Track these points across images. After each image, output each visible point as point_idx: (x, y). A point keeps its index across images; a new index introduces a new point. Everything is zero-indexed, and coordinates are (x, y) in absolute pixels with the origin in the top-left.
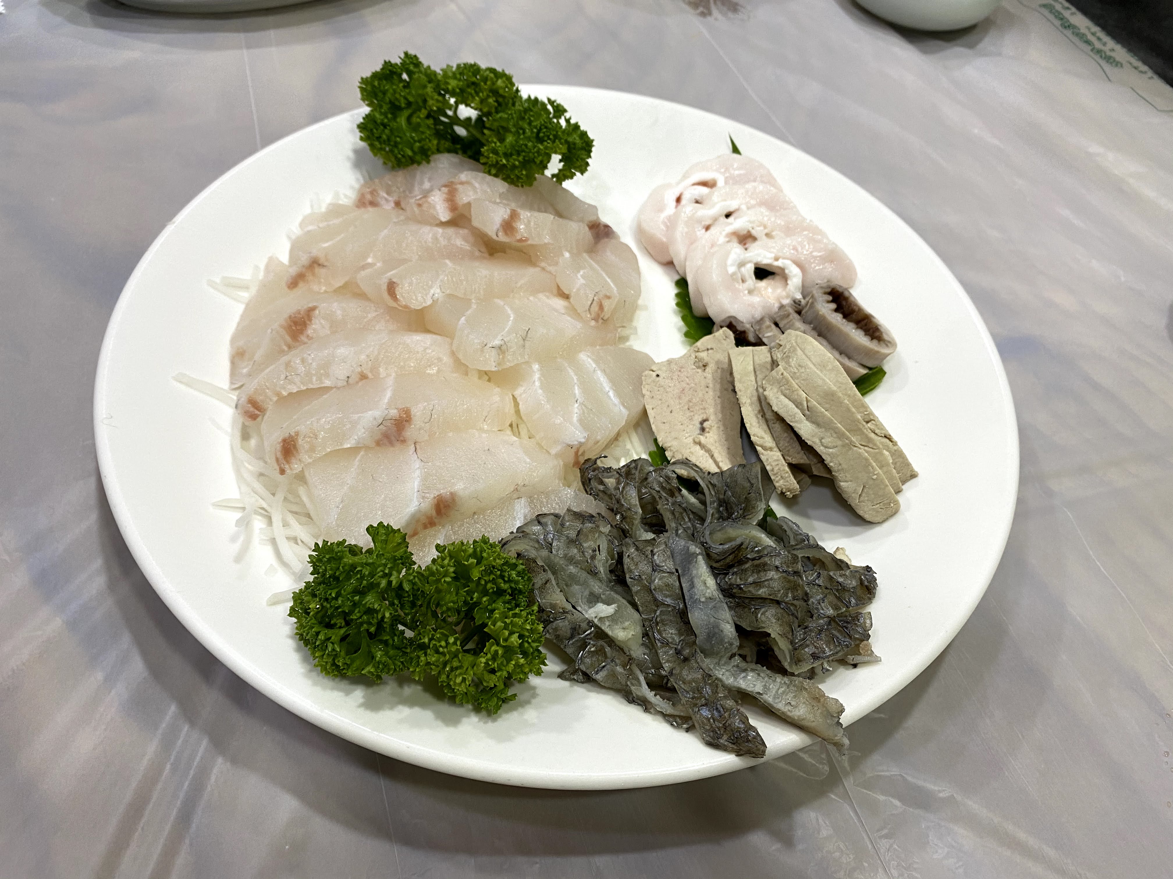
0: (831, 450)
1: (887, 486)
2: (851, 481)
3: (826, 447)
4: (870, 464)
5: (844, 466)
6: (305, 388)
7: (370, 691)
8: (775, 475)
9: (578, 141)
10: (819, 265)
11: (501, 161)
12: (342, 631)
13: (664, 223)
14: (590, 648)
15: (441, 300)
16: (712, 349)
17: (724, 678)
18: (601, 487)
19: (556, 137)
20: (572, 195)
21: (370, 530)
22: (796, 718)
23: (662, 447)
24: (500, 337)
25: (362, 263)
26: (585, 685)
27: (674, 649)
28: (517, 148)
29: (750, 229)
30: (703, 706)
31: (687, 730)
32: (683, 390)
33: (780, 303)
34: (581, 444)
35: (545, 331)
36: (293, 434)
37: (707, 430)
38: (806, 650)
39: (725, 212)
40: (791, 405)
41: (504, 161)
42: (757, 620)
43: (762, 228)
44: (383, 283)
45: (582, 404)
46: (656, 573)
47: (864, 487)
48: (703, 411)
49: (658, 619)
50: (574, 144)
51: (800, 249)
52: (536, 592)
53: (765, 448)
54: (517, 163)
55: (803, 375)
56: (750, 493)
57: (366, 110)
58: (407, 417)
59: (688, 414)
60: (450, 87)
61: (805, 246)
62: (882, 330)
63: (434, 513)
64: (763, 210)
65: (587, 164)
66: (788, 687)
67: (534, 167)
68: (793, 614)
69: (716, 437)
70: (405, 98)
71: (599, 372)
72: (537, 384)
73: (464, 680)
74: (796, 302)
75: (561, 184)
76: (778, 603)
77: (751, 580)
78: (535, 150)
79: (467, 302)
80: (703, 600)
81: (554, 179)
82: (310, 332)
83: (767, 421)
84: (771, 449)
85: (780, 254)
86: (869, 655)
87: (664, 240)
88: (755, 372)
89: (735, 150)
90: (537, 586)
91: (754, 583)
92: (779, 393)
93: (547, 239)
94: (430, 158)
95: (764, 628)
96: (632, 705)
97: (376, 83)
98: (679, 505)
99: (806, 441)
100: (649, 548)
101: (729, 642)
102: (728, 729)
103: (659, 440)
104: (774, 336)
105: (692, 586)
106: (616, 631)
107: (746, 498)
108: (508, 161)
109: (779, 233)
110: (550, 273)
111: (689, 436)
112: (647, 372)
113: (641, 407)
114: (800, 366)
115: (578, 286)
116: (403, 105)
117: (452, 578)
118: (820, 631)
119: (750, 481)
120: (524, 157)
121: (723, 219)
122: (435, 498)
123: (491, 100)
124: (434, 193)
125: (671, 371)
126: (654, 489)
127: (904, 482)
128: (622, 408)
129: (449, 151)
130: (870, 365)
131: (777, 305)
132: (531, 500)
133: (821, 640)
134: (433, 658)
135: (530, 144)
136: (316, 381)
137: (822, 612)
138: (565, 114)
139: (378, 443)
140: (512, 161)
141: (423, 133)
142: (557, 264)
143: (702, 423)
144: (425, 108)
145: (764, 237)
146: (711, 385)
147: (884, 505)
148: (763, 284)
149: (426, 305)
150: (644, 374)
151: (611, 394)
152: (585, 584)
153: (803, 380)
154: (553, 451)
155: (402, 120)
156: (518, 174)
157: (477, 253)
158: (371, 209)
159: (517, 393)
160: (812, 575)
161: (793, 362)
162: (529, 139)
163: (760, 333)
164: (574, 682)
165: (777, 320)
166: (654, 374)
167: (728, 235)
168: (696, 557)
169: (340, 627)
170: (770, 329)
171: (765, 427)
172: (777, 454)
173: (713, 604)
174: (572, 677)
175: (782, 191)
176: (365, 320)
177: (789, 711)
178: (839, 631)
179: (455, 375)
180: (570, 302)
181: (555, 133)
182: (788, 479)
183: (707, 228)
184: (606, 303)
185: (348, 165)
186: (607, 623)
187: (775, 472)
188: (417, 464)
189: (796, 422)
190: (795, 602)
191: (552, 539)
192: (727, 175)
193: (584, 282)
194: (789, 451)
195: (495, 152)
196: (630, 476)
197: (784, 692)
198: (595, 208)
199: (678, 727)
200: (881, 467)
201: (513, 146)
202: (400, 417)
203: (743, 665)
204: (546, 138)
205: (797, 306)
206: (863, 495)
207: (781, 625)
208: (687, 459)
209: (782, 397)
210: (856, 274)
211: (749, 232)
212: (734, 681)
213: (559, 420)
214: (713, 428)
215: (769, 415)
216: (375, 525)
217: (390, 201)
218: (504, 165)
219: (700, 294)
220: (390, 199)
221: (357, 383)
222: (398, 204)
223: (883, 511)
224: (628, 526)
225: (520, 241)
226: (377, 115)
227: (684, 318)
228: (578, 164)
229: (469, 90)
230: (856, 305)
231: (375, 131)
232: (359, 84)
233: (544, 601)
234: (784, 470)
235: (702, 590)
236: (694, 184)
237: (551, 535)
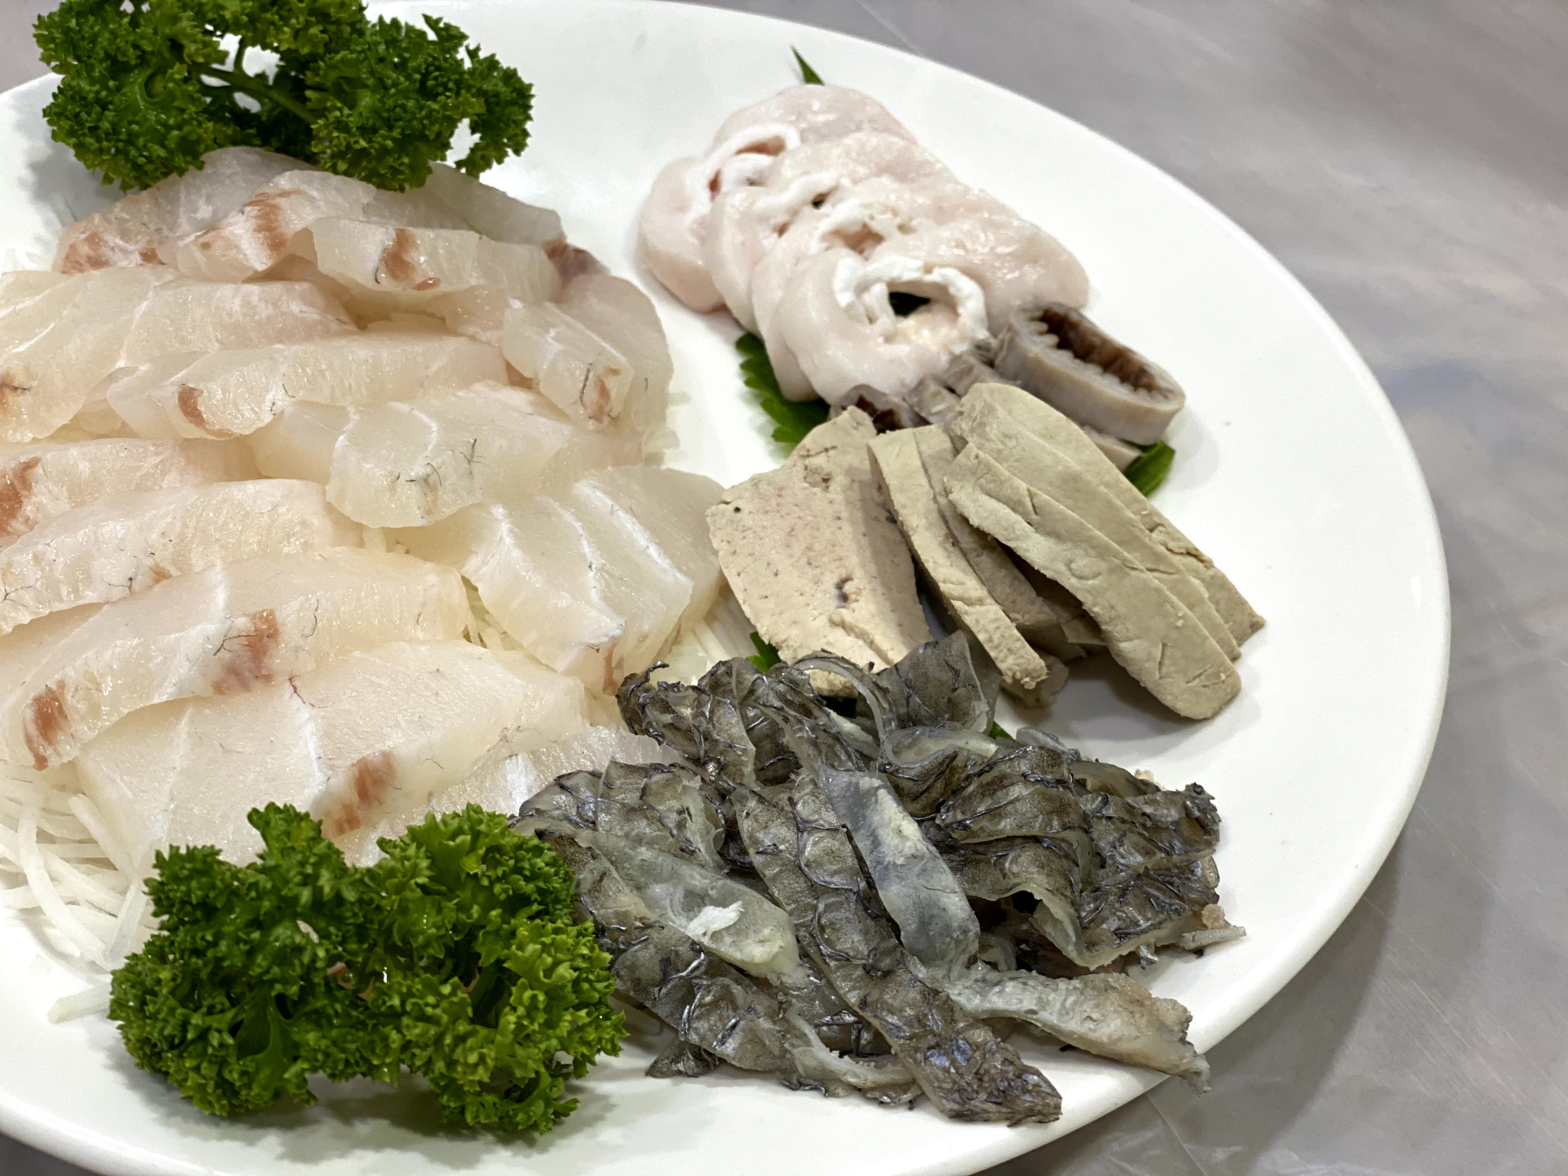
0: (1091, 582)
1: (1206, 638)
2: (1138, 638)
3: (1080, 578)
4: (1167, 600)
5: (1121, 610)
6: (47, 612)
7: (291, 1135)
8: (997, 647)
9: (502, 88)
10: (1011, 270)
11: (356, 142)
12: (229, 1015)
13: (693, 232)
14: (702, 998)
15: (289, 410)
16: (834, 448)
17: (962, 1000)
18: (668, 718)
19: (459, 84)
20: (503, 194)
21: (254, 817)
22: (1105, 1039)
23: (770, 645)
24: (421, 461)
25: (106, 373)
26: (702, 1079)
27: (861, 969)
28: (385, 115)
29: (867, 220)
30: (933, 1048)
31: (912, 1105)
32: (793, 530)
33: (951, 353)
34: (615, 642)
35: (505, 443)
36: (54, 687)
37: (853, 597)
38: (1104, 926)
39: (811, 197)
40: (1004, 510)
41: (363, 143)
42: (1004, 875)
43: (889, 215)
44: (169, 392)
45: (602, 569)
46: (805, 834)
47: (1164, 645)
48: (837, 564)
49: (823, 921)
50: (497, 95)
51: (969, 245)
52: (585, 899)
53: (969, 602)
54: (389, 143)
55: (1014, 451)
56: (955, 690)
57: (54, 80)
58: (269, 628)
59: (810, 572)
60: (228, 15)
61: (978, 237)
62: (1152, 372)
63: (355, 798)
64: (886, 181)
65: (526, 134)
66: (1082, 993)
67: (424, 148)
68: (1067, 856)
69: (872, 608)
70: (136, 46)
71: (621, 513)
72: (508, 540)
73: (482, 1059)
74: (980, 348)
75: (477, 177)
76: (1036, 840)
77: (982, 809)
78: (424, 113)
79: (341, 413)
80: (900, 861)
81: (463, 170)
82: (28, 509)
83: (964, 554)
84: (980, 602)
85: (934, 259)
86: (1220, 928)
87: (700, 263)
88: (926, 471)
89: (810, 76)
90: (585, 887)
91: (989, 812)
92: (978, 492)
93: (474, 280)
94: (203, 158)
95: (1018, 884)
96: (798, 1092)
97: (73, 23)
98: (825, 731)
99: (1042, 571)
100: (782, 795)
101: (960, 927)
102: (986, 1079)
103: (762, 631)
104: (950, 409)
105: (876, 843)
106: (747, 950)
107: (949, 700)
108: (370, 141)
109: (924, 221)
110: (488, 343)
111: (820, 614)
112: (714, 508)
113: (713, 576)
114: (1006, 436)
115: (550, 357)
116: (133, 62)
117: (429, 877)
118: (1123, 892)
119: (951, 668)
120: (403, 129)
121: (810, 210)
122: (353, 765)
123: (314, 30)
124: (231, 220)
125: (761, 496)
126: (772, 706)
127: (1242, 639)
128: (678, 575)
129: (235, 143)
130: (1140, 441)
131: (944, 359)
132: (535, 758)
133: (1127, 904)
134: (415, 1031)
135: (411, 104)
136: (69, 593)
137: (1122, 861)
138: (466, 43)
139: (219, 688)
140: (380, 139)
141: (182, 111)
142: (499, 325)
143: (840, 586)
144: (182, 61)
145: (898, 234)
146: (844, 515)
147: (1208, 677)
148: (910, 322)
149: (262, 425)
150: (709, 512)
151: (653, 551)
152: (674, 877)
153: (1018, 460)
154: (561, 665)
155: (134, 89)
156: (395, 165)
157: (334, 326)
158: (96, 273)
159: (470, 568)
160: (1093, 801)
161: (993, 431)
162: (405, 94)
163: (921, 409)
164: (680, 1078)
165: (950, 383)
166: (731, 508)
167: (824, 237)
168: (875, 795)
169: (222, 1011)
170: (939, 398)
171: (963, 564)
172: (993, 610)
173: (920, 865)
174: (674, 1068)
175: (915, 143)
176: (139, 474)
177: (1090, 1030)
178: (1158, 889)
179: (339, 549)
180: (539, 393)
181: (457, 76)
182: (1022, 652)
183: (782, 230)
184: (611, 383)
185: (23, 196)
186: (728, 940)
187: (996, 641)
188: (305, 713)
189: (1018, 538)
190: (1068, 834)
191: (595, 813)
192: (803, 125)
193: (562, 347)
194: (1014, 602)
195: (341, 126)
196: (721, 689)
197: (1075, 1002)
198: (553, 214)
199: (893, 1104)
200: (1191, 607)
201: (375, 112)
202: (256, 630)
203: (994, 976)
204: (441, 90)
205: (985, 353)
206: (1167, 662)
207: (1048, 875)
208: (823, 650)
209: (984, 498)
210: (1086, 280)
211: (865, 226)
212: (981, 1001)
213: (564, 601)
214: (864, 592)
215: (967, 541)
216: (262, 809)
217: (132, 252)
218: (364, 150)
219: (789, 352)
220: (131, 247)
221: (150, 587)
222: (149, 257)
223: (1208, 691)
224: (734, 781)
225: (423, 286)
226: (84, 85)
227: (767, 406)
228: (511, 131)
229: (268, 15)
230: (1096, 334)
231: (84, 115)
232: (33, 31)
233: (602, 912)
234: (1011, 636)
235: (896, 847)
236: (740, 152)
237: (592, 806)
